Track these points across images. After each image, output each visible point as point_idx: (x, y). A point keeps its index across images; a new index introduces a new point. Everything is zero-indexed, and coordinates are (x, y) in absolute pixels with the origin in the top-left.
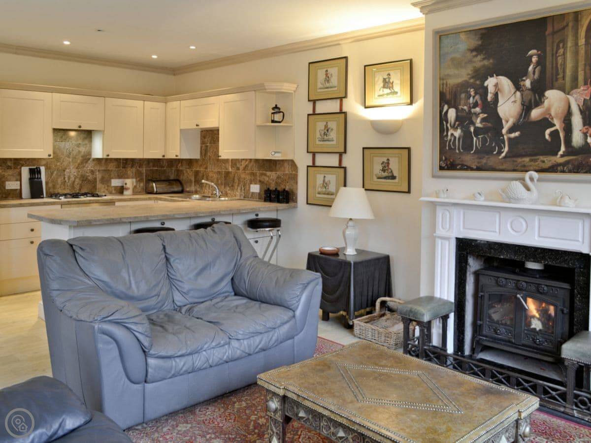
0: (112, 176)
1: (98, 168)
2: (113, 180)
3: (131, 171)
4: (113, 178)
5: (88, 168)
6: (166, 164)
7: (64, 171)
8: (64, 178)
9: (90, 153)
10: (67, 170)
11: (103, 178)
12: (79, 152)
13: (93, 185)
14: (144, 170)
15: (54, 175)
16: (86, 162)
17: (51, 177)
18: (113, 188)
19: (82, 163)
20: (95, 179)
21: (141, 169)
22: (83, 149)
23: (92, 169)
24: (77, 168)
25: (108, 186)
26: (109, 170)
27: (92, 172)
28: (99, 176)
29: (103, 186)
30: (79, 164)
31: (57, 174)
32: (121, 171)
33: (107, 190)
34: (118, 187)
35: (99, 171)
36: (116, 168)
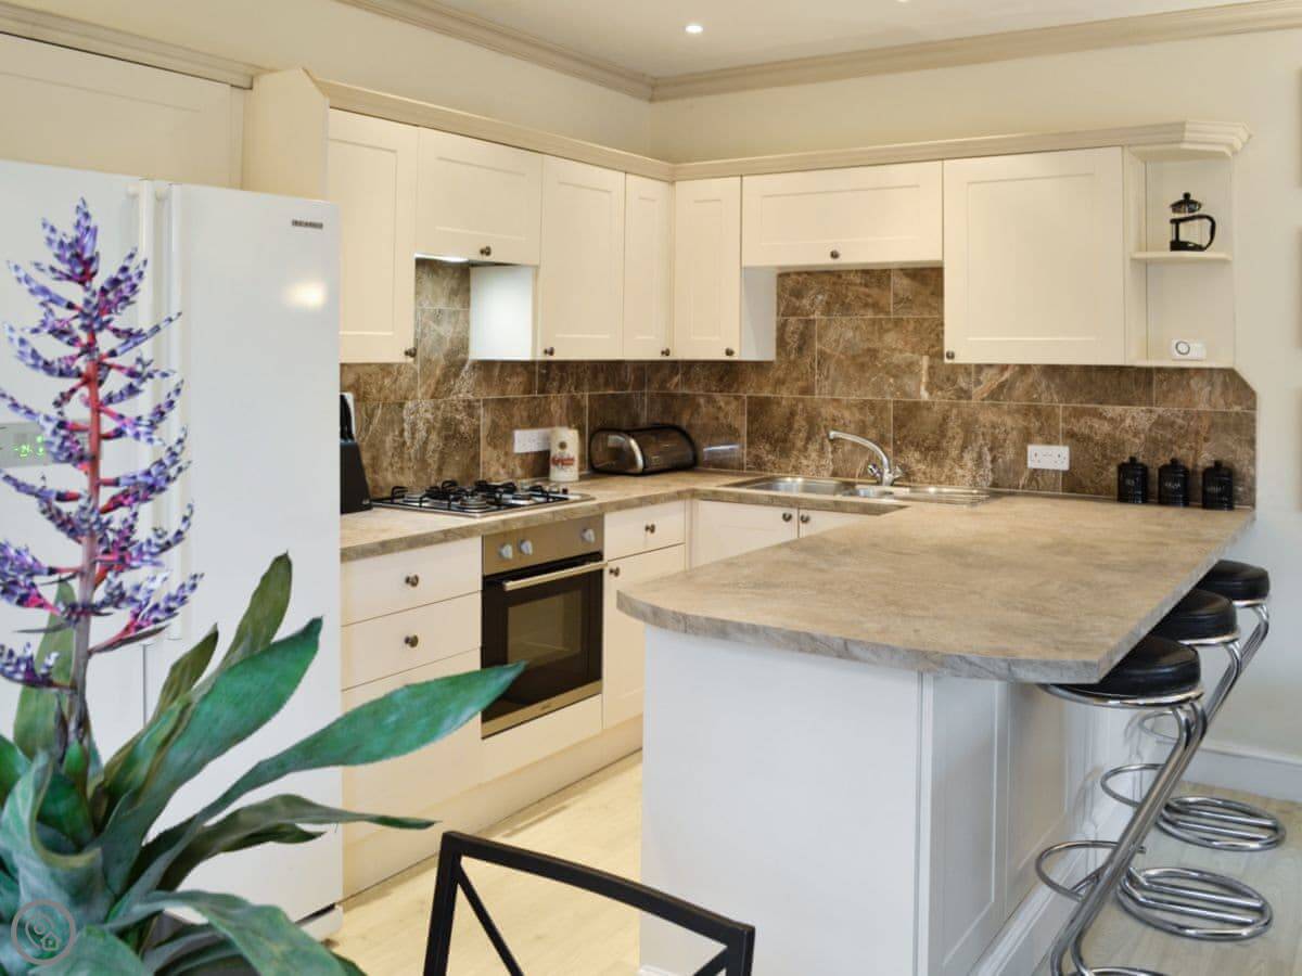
0: (516, 419)
1: (483, 394)
2: (518, 434)
3: (557, 403)
4: (517, 428)
5: (461, 395)
6: (633, 378)
7: (401, 405)
8: (402, 432)
9: (463, 345)
10: (409, 404)
11: (495, 426)
12: (440, 339)
14: (585, 396)
15: (376, 421)
16: (456, 375)
17: (367, 430)
18: (517, 462)
19: (446, 377)
20: (477, 431)
21: (579, 395)
22: (447, 330)
23: (471, 397)
24: (433, 397)
25: (506, 454)
26: (507, 400)
27: (470, 407)
28: (485, 419)
29: (495, 454)
30: (438, 382)
31: (383, 420)
32: (536, 403)
33: (504, 466)
34: (527, 454)
35: (486, 402)
36: (524, 393)
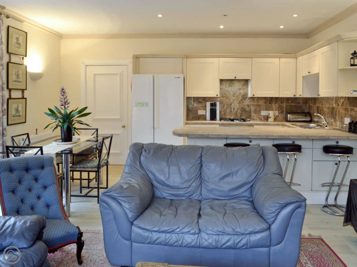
1: (252, 103)
2: (262, 112)
3: (275, 106)
4: (262, 110)
5: (246, 103)
7: (231, 105)
8: (231, 109)
9: (246, 94)
10: (233, 104)
11: (255, 110)
12: (240, 93)
13: (249, 114)
14: (284, 105)
15: (225, 107)
16: (245, 100)
17: (223, 108)
18: (262, 117)
19: (242, 100)
20: (250, 110)
21: (282, 105)
22: (242, 92)
23: (248, 104)
24: (239, 103)
25: (259, 115)
26: (259, 105)
27: (248, 106)
28: (253, 108)
29: (256, 115)
30: (240, 101)
31: (227, 107)
32: (268, 106)
33: (258, 117)
34: (265, 116)
35: (253, 105)
36: (264, 103)
